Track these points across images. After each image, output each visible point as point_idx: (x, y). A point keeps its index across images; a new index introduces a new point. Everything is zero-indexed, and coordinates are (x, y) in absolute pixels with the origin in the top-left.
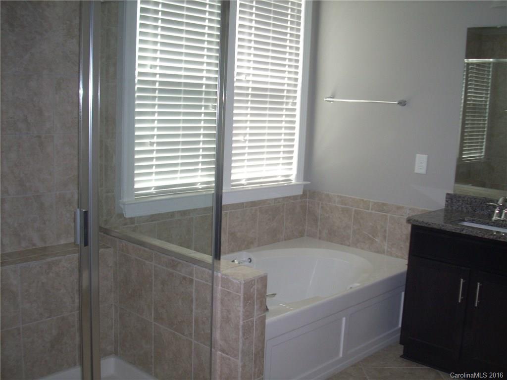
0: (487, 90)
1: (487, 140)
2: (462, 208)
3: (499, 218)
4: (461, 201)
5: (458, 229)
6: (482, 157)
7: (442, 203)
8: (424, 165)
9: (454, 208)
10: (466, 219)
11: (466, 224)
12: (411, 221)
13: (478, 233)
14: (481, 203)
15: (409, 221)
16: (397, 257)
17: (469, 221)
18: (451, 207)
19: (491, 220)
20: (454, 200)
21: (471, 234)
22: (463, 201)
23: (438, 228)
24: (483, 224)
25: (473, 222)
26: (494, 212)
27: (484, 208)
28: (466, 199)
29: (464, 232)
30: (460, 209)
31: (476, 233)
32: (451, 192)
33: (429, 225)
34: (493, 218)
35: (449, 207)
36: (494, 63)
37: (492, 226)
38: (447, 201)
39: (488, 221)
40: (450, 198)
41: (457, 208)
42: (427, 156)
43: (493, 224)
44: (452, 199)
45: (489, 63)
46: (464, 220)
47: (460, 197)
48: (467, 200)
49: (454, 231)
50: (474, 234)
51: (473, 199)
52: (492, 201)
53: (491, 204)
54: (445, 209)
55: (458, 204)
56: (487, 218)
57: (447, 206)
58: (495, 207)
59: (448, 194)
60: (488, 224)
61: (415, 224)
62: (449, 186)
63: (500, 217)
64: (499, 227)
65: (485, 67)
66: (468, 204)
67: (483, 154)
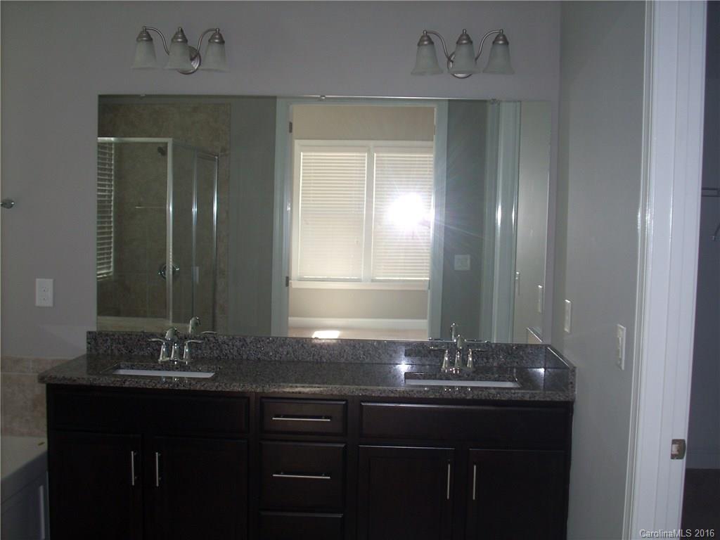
0: (110, 180)
1: (115, 250)
2: (112, 350)
3: (168, 359)
4: (109, 341)
5: (118, 381)
6: (111, 274)
7: (81, 347)
8: (50, 294)
9: (101, 351)
10: (122, 366)
11: (122, 372)
12: (46, 379)
13: (147, 383)
14: (139, 340)
15: (42, 379)
16: (22, 435)
17: (128, 367)
18: (97, 350)
19: (157, 362)
20: (100, 341)
21: (136, 385)
22: (113, 339)
23: (89, 383)
24: (146, 369)
25: (133, 369)
26: (159, 351)
27: (144, 346)
28: (116, 336)
29: (127, 384)
30: (109, 352)
31: (144, 383)
32: (94, 329)
33: (75, 380)
34: (159, 358)
35: (93, 351)
36: (116, 144)
37: (159, 370)
38: (89, 343)
39: (152, 364)
40: (93, 338)
41: (105, 351)
42: (52, 280)
43: (160, 367)
44: (95, 339)
45: (110, 144)
46: (119, 368)
47: (107, 335)
48: (119, 339)
49: (112, 385)
50: (142, 384)
51: (126, 336)
52: (153, 335)
53: (154, 340)
54: (87, 354)
55: (105, 345)
56: (151, 360)
57: (89, 349)
58: (160, 344)
59: (89, 333)
60: (154, 368)
61: (52, 382)
62: (90, 320)
63: (170, 356)
64: (169, 370)
65: (105, 148)
66: (120, 344)
67: (112, 270)
